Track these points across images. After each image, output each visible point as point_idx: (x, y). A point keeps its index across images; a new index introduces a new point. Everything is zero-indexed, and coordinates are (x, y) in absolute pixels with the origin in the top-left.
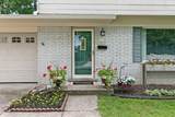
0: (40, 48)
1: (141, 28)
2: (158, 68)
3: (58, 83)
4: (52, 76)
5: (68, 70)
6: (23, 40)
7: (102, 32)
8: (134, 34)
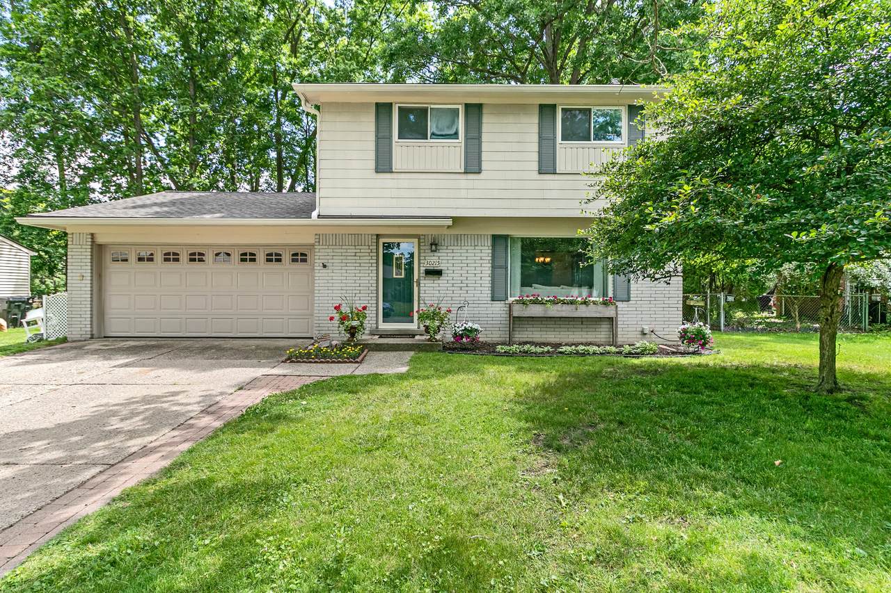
0: (320, 274)
1: (506, 237)
2: (536, 311)
3: (352, 331)
4: (343, 319)
5: (370, 313)
6: (286, 258)
7: (435, 245)
8: (493, 246)
